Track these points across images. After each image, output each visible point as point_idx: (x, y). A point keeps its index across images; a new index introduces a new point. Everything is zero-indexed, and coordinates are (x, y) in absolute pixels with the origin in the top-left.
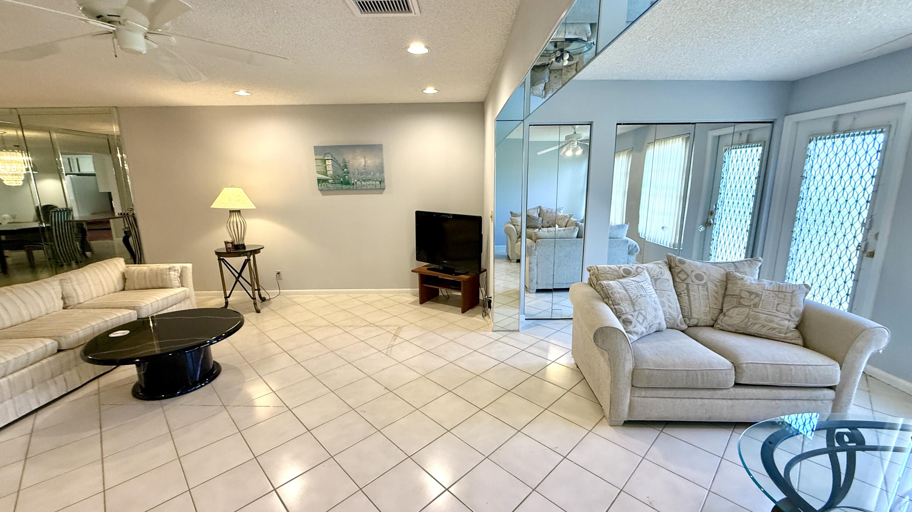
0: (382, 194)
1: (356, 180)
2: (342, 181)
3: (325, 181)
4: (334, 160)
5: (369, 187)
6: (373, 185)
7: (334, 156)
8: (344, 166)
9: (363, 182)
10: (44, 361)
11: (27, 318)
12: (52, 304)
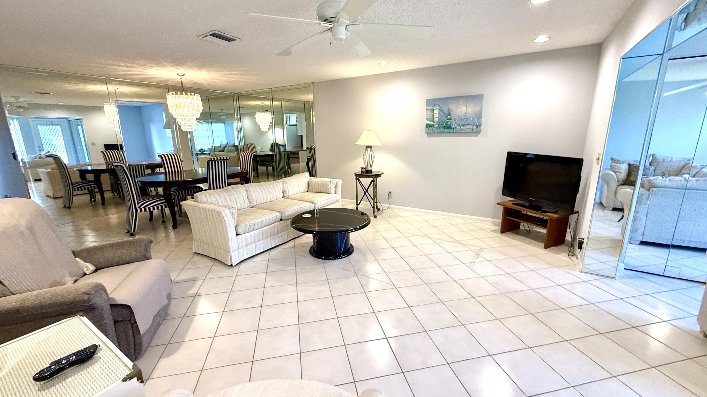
0: (477, 136)
1: (456, 125)
2: (444, 126)
3: (432, 126)
4: (441, 110)
5: (466, 131)
6: (470, 129)
7: (441, 106)
8: (448, 114)
9: (462, 127)
10: (275, 224)
11: (269, 200)
12: (279, 194)
